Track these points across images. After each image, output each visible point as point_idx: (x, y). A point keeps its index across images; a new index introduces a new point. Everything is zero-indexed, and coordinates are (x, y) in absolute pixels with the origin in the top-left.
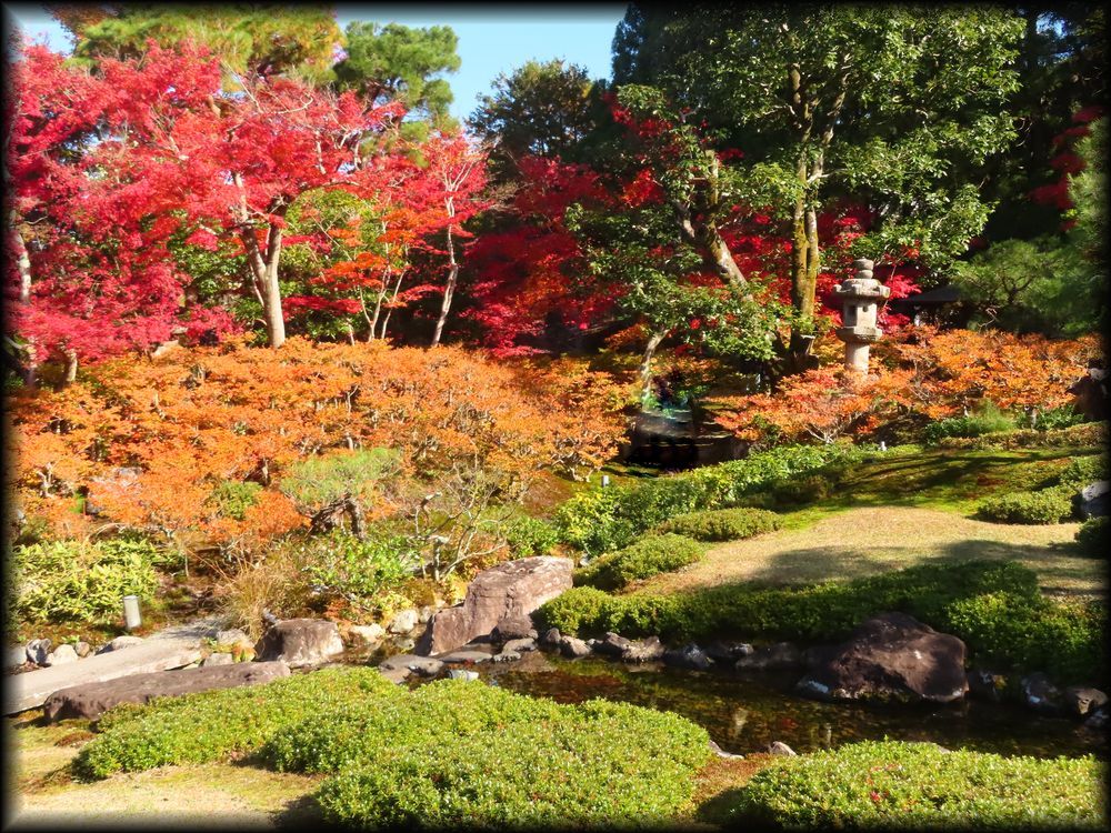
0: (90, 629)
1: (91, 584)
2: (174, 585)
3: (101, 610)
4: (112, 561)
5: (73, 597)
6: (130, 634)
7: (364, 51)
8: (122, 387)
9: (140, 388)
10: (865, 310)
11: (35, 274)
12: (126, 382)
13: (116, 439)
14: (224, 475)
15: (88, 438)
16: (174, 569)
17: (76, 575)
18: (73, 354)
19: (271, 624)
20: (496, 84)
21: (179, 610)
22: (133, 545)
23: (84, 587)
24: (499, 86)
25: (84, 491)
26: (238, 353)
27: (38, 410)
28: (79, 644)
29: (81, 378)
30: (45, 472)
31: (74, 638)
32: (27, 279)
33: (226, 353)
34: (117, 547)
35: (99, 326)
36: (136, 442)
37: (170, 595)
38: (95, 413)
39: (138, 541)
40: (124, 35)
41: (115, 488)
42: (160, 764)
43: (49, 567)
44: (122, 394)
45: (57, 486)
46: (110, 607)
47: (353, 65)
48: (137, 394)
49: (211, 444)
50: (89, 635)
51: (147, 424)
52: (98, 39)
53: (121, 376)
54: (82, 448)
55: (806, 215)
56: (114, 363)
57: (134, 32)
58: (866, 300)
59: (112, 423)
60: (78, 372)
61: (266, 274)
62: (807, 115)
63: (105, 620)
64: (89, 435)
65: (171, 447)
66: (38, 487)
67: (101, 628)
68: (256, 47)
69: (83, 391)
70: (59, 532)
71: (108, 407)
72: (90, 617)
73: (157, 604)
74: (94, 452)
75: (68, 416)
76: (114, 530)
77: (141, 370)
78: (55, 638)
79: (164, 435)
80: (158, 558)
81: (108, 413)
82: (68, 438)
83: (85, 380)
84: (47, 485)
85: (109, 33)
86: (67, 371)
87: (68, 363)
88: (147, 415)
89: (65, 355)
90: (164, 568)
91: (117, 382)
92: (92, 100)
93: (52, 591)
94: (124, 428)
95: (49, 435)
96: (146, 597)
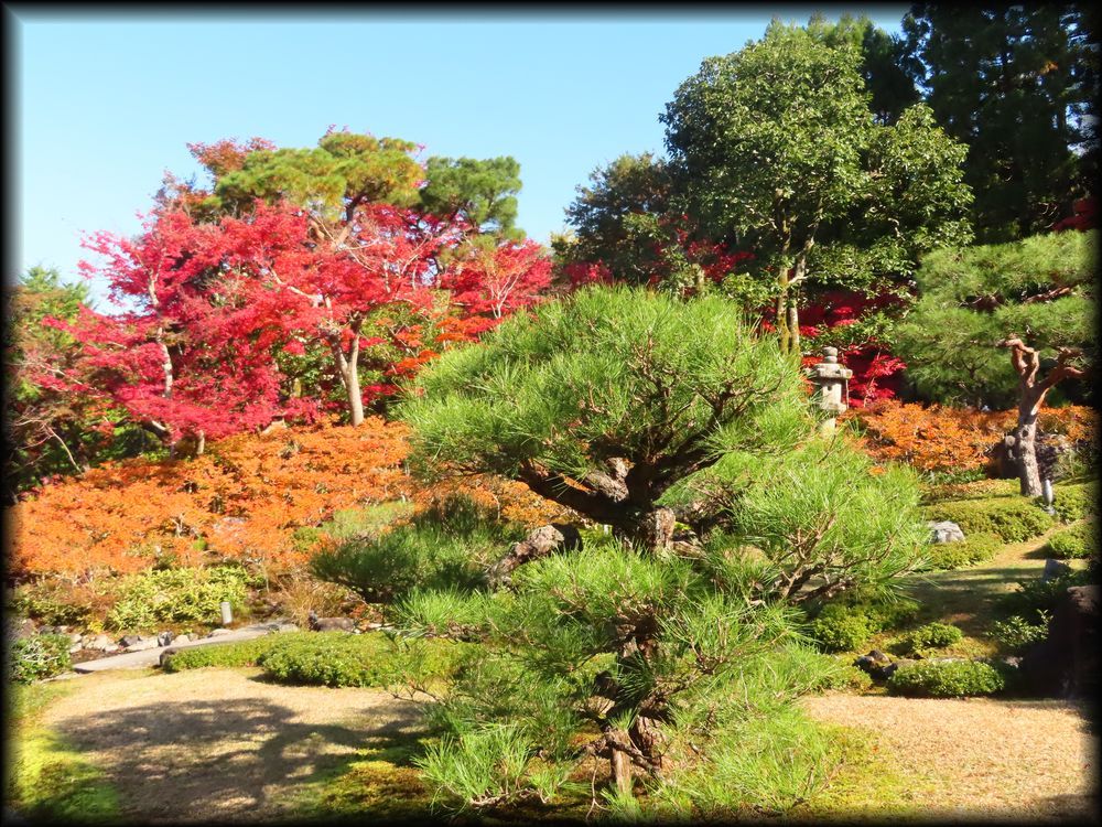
0: (200, 625)
1: (201, 595)
2: (259, 598)
3: (207, 613)
4: (218, 581)
5: (190, 604)
6: (225, 627)
7: (440, 181)
8: (236, 459)
9: (248, 458)
10: (830, 389)
11: (176, 374)
12: (238, 455)
13: (231, 497)
14: (302, 523)
15: (210, 496)
16: (259, 587)
17: (192, 590)
18: (202, 433)
19: (315, 620)
20: (593, 176)
21: (260, 614)
22: (232, 570)
23: (197, 597)
24: (596, 178)
25: (204, 535)
26: (325, 431)
27: (175, 475)
28: (192, 635)
29: (208, 452)
30: (179, 522)
31: (190, 631)
32: (170, 378)
33: (316, 431)
34: (221, 571)
35: (219, 414)
36: (245, 499)
37: (255, 604)
38: (217, 478)
39: (236, 567)
40: (246, 184)
41: (226, 532)
42: (206, 665)
43: (175, 585)
44: (235, 463)
45: (187, 531)
46: (213, 611)
47: (432, 192)
48: (246, 464)
49: (296, 499)
50: (199, 629)
51: (252, 486)
52: (228, 187)
53: (235, 450)
54: (206, 503)
55: (788, 311)
56: (231, 440)
57: (254, 181)
58: (830, 381)
59: (227, 485)
60: (205, 447)
61: (347, 369)
62: (785, 229)
63: (210, 620)
64: (211, 494)
65: (269, 503)
66: (174, 532)
67: (207, 625)
68: (350, 185)
69: (208, 461)
70: (183, 560)
71: (225, 473)
72: (200, 617)
73: (245, 610)
74: (215, 506)
75: (196, 480)
76: (221, 562)
77: (252, 445)
78: (177, 631)
79: (264, 493)
80: (249, 579)
81: (224, 477)
82: (196, 496)
83: (210, 453)
84: (179, 530)
85: (236, 182)
86: (197, 446)
87: (198, 441)
88: (253, 479)
89: (195, 435)
90: (253, 587)
91: (232, 454)
92: (215, 248)
93: (176, 600)
94: (236, 489)
95: (183, 494)
96: (238, 605)
